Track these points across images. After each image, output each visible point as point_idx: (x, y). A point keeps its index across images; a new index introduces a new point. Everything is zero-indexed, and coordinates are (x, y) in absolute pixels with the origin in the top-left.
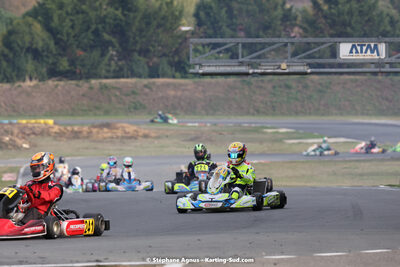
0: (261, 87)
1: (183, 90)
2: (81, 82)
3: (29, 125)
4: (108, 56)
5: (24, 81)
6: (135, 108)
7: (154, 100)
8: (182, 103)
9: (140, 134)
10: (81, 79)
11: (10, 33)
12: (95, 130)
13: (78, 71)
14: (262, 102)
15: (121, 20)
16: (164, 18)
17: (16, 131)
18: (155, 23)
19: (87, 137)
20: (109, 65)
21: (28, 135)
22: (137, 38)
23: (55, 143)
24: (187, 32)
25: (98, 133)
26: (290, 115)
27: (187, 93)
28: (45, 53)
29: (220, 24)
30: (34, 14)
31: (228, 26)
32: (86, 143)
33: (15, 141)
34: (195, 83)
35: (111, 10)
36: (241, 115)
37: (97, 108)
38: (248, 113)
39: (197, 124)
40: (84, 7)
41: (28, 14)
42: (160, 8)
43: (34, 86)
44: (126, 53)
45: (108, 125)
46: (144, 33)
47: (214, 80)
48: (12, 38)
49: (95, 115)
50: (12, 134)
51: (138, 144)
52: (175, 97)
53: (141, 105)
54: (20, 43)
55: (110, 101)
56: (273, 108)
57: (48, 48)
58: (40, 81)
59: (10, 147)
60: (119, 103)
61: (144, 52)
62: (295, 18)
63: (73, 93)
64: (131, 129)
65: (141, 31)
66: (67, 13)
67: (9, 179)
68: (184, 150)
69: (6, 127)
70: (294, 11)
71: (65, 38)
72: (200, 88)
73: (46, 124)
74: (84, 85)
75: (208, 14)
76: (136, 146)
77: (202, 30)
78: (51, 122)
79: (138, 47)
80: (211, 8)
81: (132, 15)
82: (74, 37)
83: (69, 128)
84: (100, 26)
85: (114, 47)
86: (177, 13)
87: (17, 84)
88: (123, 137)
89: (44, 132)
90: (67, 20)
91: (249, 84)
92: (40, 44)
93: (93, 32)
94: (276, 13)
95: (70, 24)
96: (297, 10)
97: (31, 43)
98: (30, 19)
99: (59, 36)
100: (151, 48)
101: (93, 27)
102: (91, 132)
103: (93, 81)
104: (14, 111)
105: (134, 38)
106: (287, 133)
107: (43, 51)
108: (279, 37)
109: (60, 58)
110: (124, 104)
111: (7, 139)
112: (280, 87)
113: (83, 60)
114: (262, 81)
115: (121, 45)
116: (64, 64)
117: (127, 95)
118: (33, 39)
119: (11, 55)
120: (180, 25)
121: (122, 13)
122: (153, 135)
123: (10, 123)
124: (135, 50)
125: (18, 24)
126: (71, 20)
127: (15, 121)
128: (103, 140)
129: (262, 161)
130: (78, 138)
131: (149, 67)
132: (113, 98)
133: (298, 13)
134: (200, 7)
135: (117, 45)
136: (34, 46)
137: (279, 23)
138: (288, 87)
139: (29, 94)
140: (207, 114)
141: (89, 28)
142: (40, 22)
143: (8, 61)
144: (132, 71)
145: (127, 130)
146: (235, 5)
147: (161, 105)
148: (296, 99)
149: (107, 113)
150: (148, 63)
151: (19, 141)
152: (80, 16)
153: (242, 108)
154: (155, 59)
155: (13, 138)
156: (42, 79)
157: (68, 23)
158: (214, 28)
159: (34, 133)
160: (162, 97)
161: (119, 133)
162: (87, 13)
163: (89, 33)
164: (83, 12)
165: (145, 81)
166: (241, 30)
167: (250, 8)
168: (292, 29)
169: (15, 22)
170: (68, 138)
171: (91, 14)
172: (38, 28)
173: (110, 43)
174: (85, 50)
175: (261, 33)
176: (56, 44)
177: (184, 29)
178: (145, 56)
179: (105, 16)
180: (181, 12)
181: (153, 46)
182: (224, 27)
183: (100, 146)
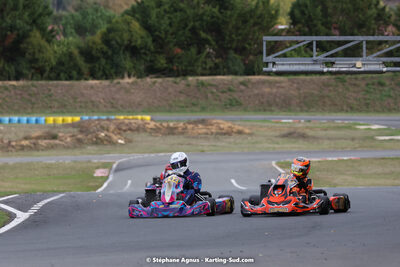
0: (355, 85)
1: (278, 87)
2: (178, 80)
3: (127, 121)
4: (205, 53)
5: (123, 77)
6: (231, 105)
7: (249, 97)
8: (277, 100)
9: (234, 130)
10: (178, 76)
11: (110, 30)
12: (190, 126)
13: (175, 68)
14: (356, 99)
15: (218, 18)
16: (261, 16)
17: (112, 127)
18: (252, 21)
19: (182, 133)
20: (205, 63)
21: (125, 131)
22: (233, 36)
23: (150, 138)
24: (282, 30)
25: (193, 129)
26: (383, 111)
27: (281, 90)
28: (143, 51)
29: (315, 22)
30: (133, 12)
31: (322, 24)
32: (181, 139)
33: (110, 137)
34: (289, 80)
35: (208, 8)
36: (335, 112)
37: (194, 105)
38: (342, 110)
39: (290, 121)
40: (182, 5)
41: (127, 13)
42: (257, 6)
43: (132, 83)
44: (222, 51)
45: (203, 122)
46: (240, 32)
47: (308, 78)
48: (111, 35)
49: (192, 111)
50: (108, 130)
51: (232, 140)
52: (270, 94)
53: (237, 102)
54: (119, 40)
55: (207, 98)
56: (367, 105)
57: (146, 46)
58: (138, 78)
59: (105, 142)
60: (216, 100)
61: (241, 51)
62: (389, 17)
63: (171, 90)
64: (225, 125)
65: (238, 29)
66: (165, 11)
67: (100, 175)
68: (276, 146)
69: (102, 123)
70: (387, 9)
71: (163, 36)
72: (295, 85)
73: (142, 120)
74: (181, 82)
75: (303, 13)
76: (230, 143)
77: (296, 28)
78: (148, 118)
79: (234, 45)
80: (306, 6)
81: (229, 13)
82: (172, 34)
83: (165, 124)
84: (197, 24)
85: (210, 45)
86: (273, 12)
87: (115, 81)
88: (217, 134)
89: (140, 129)
90: (166, 18)
91: (343, 81)
92: (139, 42)
93: (190, 30)
94: (370, 12)
95: (168, 22)
96: (391, 9)
97: (130, 41)
98: (129, 18)
99: (157, 33)
100: (247, 46)
101: (191, 25)
102: (186, 128)
103: (190, 78)
104: (113, 107)
105: (230, 36)
106: (379, 129)
107: (141, 48)
108: (373, 35)
109: (157, 55)
110: (220, 100)
111: (103, 134)
112: (373, 84)
113: (179, 58)
114: (356, 79)
115: (217, 42)
116: (162, 62)
117: (223, 92)
118: (132, 36)
119: (110, 53)
120: (275, 24)
121: (219, 11)
122: (247, 131)
123: (108, 119)
124: (230, 48)
125: (117, 22)
126: (169, 18)
127: (113, 117)
128: (197, 137)
129: (352, 158)
130: (173, 134)
131: (245, 64)
132: (209, 95)
133: (392, 13)
134: (295, 6)
135: (213, 43)
136: (133, 44)
137: (373, 22)
138: (381, 84)
139: (127, 91)
140: (302, 111)
141: (186, 25)
142: (138, 20)
143: (107, 58)
144: (228, 68)
145: (222, 126)
146: (330, 5)
147: (257, 102)
148: (389, 96)
149: (203, 109)
150: (243, 60)
151: (115, 137)
152: (178, 14)
153: (336, 105)
154: (251, 57)
155: (108, 134)
156: (140, 76)
157: (166, 21)
158: (308, 26)
159: (130, 129)
160: (258, 94)
161: (214, 129)
162: (185, 12)
163: (187, 31)
164: (181, 10)
165: (241, 78)
166: (335, 28)
167: (344, 6)
168: (386, 28)
169: (114, 21)
170: (164, 134)
171: (188, 11)
172: (136, 25)
173: (207, 41)
174: (182, 48)
175: (356, 31)
176: (154, 41)
177: (281, 27)
178: (241, 54)
179: (203, 14)
180: (277, 11)
181: (249, 44)
182: (319, 26)
183: (194, 142)
